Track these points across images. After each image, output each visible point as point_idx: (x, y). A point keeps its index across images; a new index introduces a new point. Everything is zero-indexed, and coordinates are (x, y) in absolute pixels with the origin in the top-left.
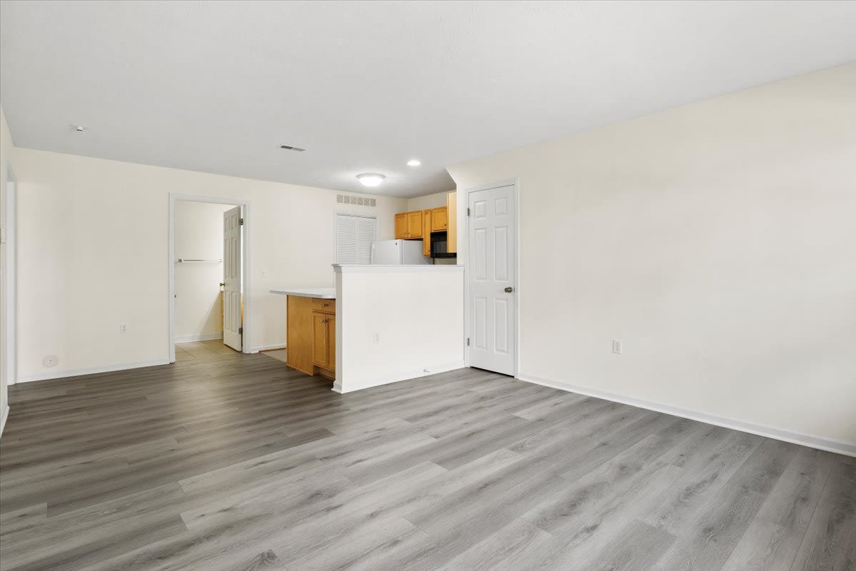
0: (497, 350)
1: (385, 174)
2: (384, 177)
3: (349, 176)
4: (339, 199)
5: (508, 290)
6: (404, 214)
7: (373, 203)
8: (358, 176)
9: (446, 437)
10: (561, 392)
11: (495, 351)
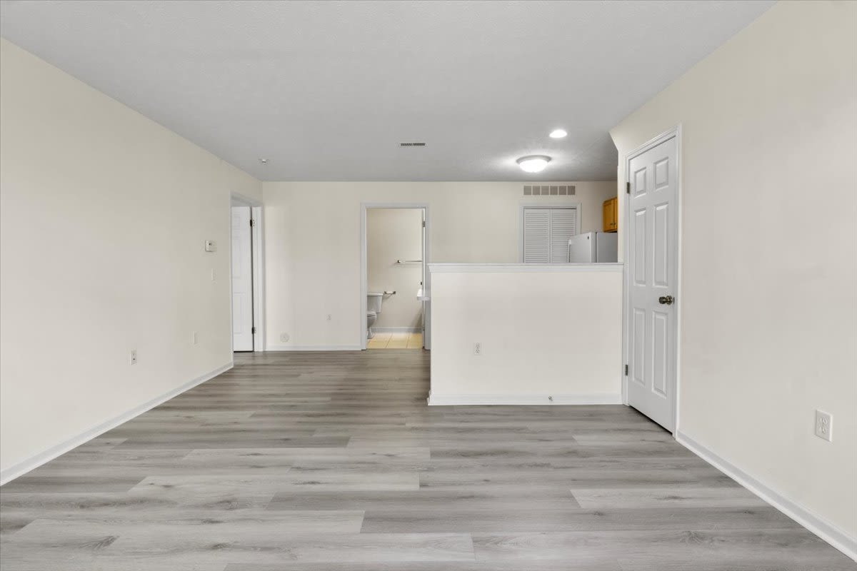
0: (655, 389)
1: (550, 155)
2: (549, 159)
3: (509, 162)
4: (527, 191)
5: (666, 300)
6: (611, 200)
7: (572, 191)
8: (518, 161)
9: (436, 489)
10: (724, 480)
11: (653, 389)
